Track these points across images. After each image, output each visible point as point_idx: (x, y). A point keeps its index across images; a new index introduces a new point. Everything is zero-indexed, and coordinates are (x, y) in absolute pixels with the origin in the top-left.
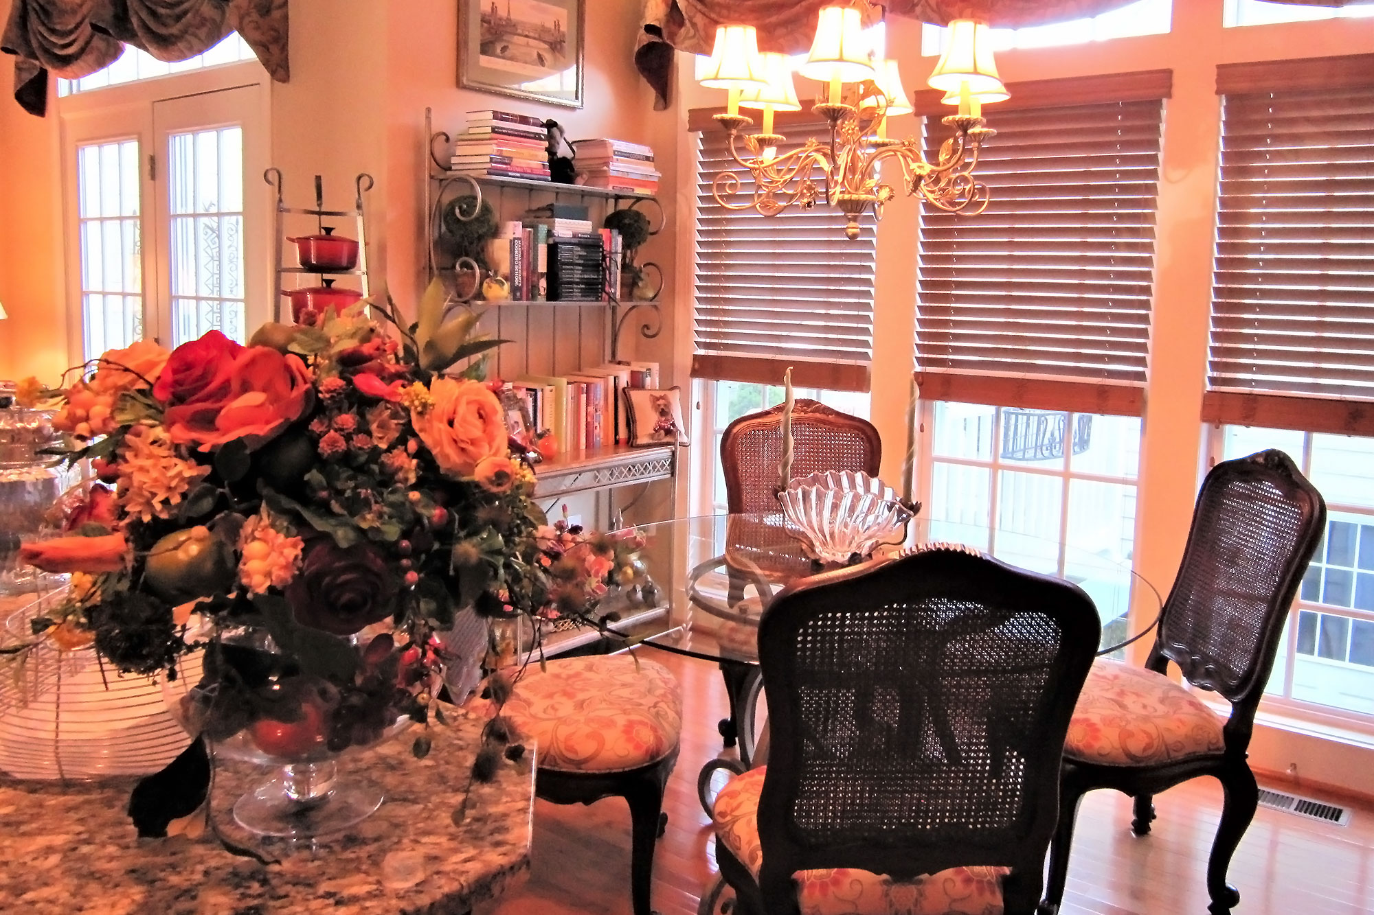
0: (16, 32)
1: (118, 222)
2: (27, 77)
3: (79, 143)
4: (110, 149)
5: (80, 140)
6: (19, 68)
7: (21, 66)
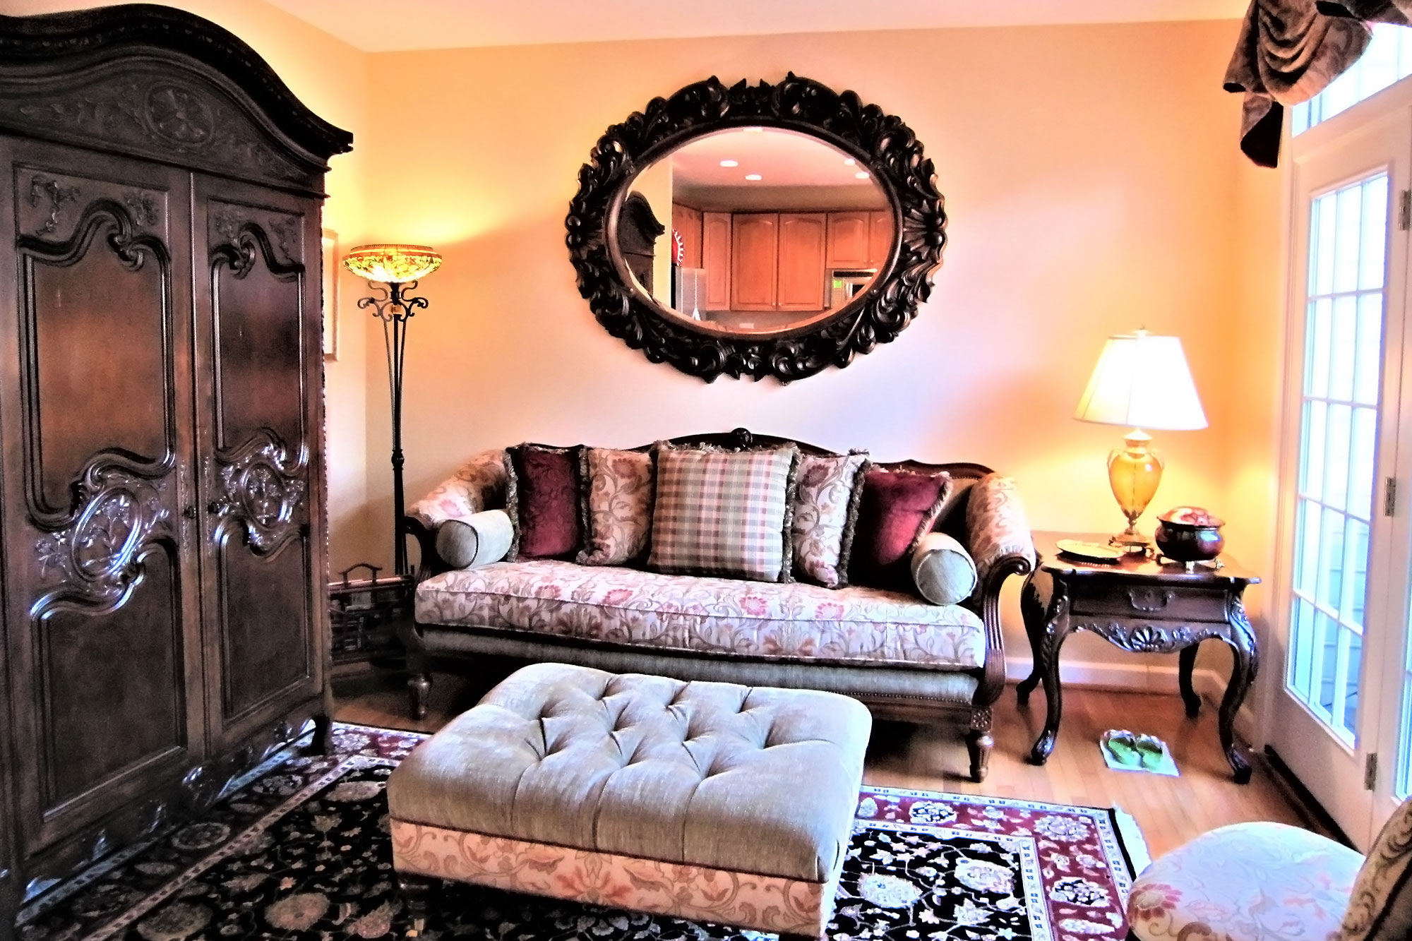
0: (1242, 60)
1: (1354, 298)
2: (1256, 118)
3: (1313, 194)
4: (1352, 194)
5: (1312, 190)
6: (1247, 110)
7: (1249, 106)
